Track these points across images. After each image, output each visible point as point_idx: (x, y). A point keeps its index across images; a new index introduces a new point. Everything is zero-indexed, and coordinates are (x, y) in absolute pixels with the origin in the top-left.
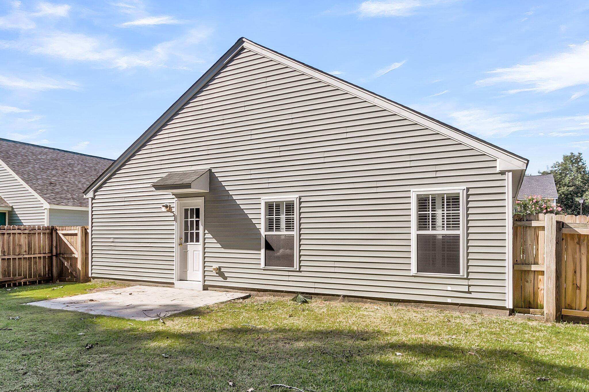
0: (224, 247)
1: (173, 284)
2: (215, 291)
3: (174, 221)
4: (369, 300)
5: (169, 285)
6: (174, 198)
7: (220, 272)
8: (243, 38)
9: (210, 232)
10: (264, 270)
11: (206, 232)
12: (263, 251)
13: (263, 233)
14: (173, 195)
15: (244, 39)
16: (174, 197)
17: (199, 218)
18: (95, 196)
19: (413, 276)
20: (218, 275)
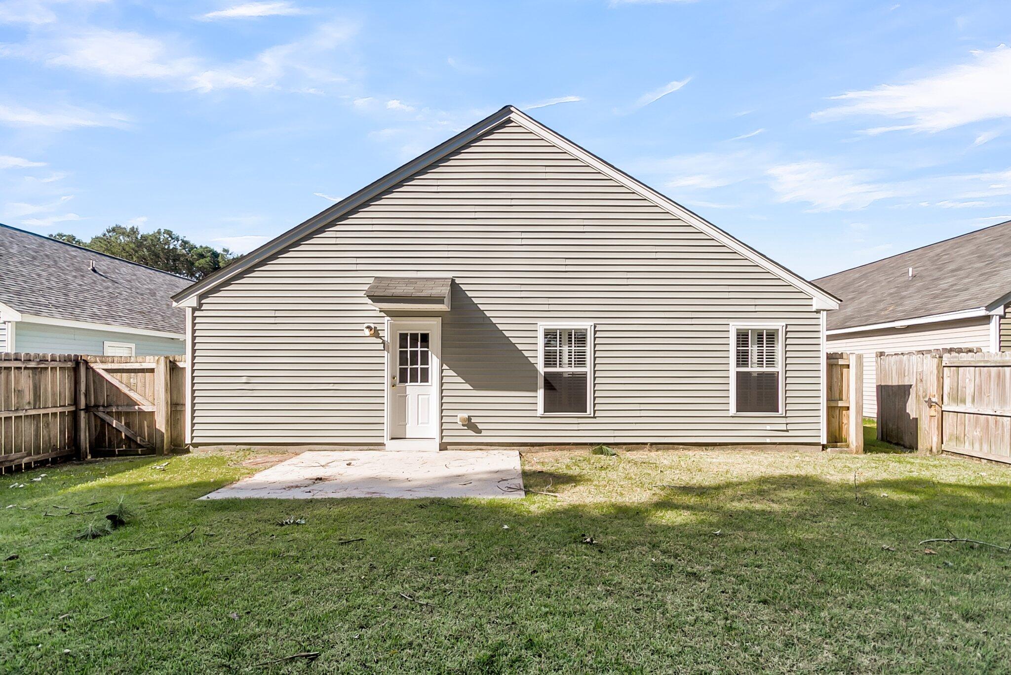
0: (476, 387)
1: (383, 444)
2: (460, 450)
3: (384, 350)
4: (681, 446)
5: (376, 447)
6: (384, 317)
7: (470, 424)
8: (512, 106)
9: (451, 368)
10: (541, 417)
11: (445, 367)
12: (541, 393)
13: (541, 369)
14: (380, 311)
15: (512, 109)
16: (383, 314)
17: (428, 348)
18: (201, 305)
19: (731, 417)
20: (466, 428)
